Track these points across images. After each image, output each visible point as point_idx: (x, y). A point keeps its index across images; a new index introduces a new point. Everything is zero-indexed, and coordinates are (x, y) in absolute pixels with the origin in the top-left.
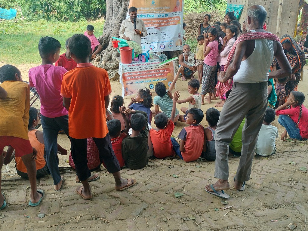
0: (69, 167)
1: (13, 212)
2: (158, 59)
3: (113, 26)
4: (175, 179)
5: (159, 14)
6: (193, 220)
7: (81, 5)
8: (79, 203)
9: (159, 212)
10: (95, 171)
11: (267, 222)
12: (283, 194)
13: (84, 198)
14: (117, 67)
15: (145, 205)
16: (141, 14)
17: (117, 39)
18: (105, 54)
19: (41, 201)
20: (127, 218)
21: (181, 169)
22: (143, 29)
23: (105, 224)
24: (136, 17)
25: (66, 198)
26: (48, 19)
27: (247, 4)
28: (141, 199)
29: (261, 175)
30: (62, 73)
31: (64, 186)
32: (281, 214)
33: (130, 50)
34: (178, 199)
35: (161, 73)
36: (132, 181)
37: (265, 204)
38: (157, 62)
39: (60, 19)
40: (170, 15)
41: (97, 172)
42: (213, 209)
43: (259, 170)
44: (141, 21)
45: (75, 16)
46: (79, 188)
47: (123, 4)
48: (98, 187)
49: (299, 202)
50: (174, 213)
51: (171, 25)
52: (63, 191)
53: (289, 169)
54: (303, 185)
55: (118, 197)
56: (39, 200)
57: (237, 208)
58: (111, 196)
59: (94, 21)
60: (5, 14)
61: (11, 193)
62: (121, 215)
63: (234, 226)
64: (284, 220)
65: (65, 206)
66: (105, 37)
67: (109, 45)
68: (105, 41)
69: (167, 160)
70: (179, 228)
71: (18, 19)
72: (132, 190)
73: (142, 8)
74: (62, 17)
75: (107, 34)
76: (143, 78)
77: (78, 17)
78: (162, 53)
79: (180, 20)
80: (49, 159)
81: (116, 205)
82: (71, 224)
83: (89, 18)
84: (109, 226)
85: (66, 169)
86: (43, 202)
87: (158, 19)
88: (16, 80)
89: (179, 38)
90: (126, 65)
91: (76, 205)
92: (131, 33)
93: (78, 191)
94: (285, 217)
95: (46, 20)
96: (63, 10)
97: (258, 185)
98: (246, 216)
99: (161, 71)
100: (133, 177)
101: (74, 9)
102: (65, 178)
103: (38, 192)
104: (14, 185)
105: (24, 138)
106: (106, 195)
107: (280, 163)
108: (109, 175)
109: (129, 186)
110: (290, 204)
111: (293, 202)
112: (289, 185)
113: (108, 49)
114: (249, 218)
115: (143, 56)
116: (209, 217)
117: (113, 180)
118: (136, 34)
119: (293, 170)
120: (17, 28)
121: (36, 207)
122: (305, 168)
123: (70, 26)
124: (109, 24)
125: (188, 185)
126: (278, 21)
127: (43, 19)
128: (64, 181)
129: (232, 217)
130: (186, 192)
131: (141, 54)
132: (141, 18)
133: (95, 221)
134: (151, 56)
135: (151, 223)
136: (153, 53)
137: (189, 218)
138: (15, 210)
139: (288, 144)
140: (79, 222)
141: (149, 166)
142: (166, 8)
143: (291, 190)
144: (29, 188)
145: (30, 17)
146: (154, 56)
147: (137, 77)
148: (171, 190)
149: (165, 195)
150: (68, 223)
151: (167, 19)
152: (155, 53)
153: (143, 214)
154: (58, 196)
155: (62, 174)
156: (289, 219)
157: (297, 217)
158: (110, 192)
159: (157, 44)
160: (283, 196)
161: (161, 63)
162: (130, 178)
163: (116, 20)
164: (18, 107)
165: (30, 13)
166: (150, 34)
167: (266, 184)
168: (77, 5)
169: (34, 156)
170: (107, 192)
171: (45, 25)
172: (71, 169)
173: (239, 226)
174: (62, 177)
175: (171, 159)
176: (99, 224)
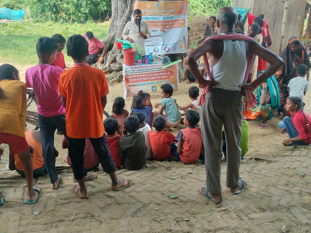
0: (68, 167)
1: (9, 209)
2: (161, 61)
3: (118, 27)
4: (171, 180)
5: (163, 17)
6: (187, 221)
7: (89, 7)
8: (75, 202)
9: (153, 213)
10: (93, 171)
11: (260, 224)
12: (278, 198)
13: (80, 197)
14: (121, 69)
15: (140, 205)
16: (145, 17)
17: (121, 41)
18: (109, 56)
19: (37, 199)
20: (121, 217)
21: (178, 171)
22: (146, 32)
23: (98, 223)
24: (140, 19)
25: (62, 197)
26: (56, 20)
27: (252, 7)
28: (136, 200)
29: (258, 179)
30: (59, 73)
31: (61, 185)
32: (275, 217)
33: (133, 52)
34: (173, 200)
35: (164, 75)
36: (128, 181)
37: (260, 207)
38: (160, 64)
39: (67, 20)
40: (175, 17)
41: (95, 172)
42: (208, 211)
43: (257, 174)
44: (145, 23)
45: (83, 17)
46: (76, 187)
47: (129, 7)
48: (94, 187)
49: (294, 206)
50: (168, 214)
51: (176, 27)
52: (60, 190)
53: (286, 173)
54: (300, 189)
55: (113, 197)
56: (35, 198)
57: (232, 210)
58: (107, 195)
59: (102, 23)
60: (13, 15)
61: (8, 191)
62: (115, 214)
63: (227, 227)
64: (278, 224)
65: (60, 204)
66: (110, 39)
67: (114, 46)
68: (110, 43)
69: (165, 162)
70: (172, 228)
71: (26, 21)
72: (128, 190)
73: (147, 11)
74: (70, 18)
75: (112, 36)
76: (146, 80)
77: (86, 19)
78: (166, 55)
79: (185, 23)
80: (45, 158)
81: (111, 204)
82: (65, 222)
83: (97, 20)
84: (103, 225)
85: (64, 169)
86: (39, 200)
87: (163, 22)
88: (14, 79)
89: (183, 41)
90: (129, 67)
91: (71, 204)
92: (135, 36)
93: (74, 189)
94: (279, 220)
95: (54, 21)
96: (71, 12)
97: (254, 188)
98: (240, 218)
99: (164, 73)
100: (130, 178)
101: (82, 11)
102: (62, 177)
103: (35, 190)
104: (12, 183)
105: (20, 136)
106: (102, 194)
107: (279, 167)
108: (106, 175)
109: (125, 186)
110: (285, 208)
111: (289, 206)
112: (286, 188)
113: (113, 51)
114: (242, 220)
115: (147, 58)
116: (203, 218)
117: (110, 180)
118: (140, 36)
119: (290, 174)
120: (24, 29)
121: (32, 205)
122: (303, 173)
123: (77, 27)
124: (114, 26)
125: (185, 186)
126: (283, 25)
127: (51, 21)
128: (62, 180)
129: (226, 219)
130: (181, 194)
131: (144, 56)
132: (146, 20)
133: (89, 220)
134: (154, 58)
135: (144, 223)
136: (156, 55)
137: (183, 219)
138: (11, 207)
139: (288, 148)
140: (73, 220)
141: (147, 167)
142: (171, 11)
143: (288, 194)
144: (26, 186)
145: (38, 18)
146: (157, 58)
147: (140, 79)
148: (167, 191)
149: (161, 196)
150: (62, 221)
151: (172, 21)
152: (159, 55)
153: (138, 214)
154: (54, 195)
155: (60, 173)
156: (283, 223)
157: (292, 221)
158: (106, 191)
159: (161, 46)
160: (279, 199)
161: (164, 65)
162: (126, 178)
163: (121, 21)
164: (14, 105)
165: (38, 14)
166: (154, 36)
167: (263, 188)
168: (85, 6)
169: (30, 154)
170: (103, 192)
171: (53, 27)
172: (70, 169)
173: (232, 228)
174: (59, 176)
175: (170, 161)
176: (93, 223)
